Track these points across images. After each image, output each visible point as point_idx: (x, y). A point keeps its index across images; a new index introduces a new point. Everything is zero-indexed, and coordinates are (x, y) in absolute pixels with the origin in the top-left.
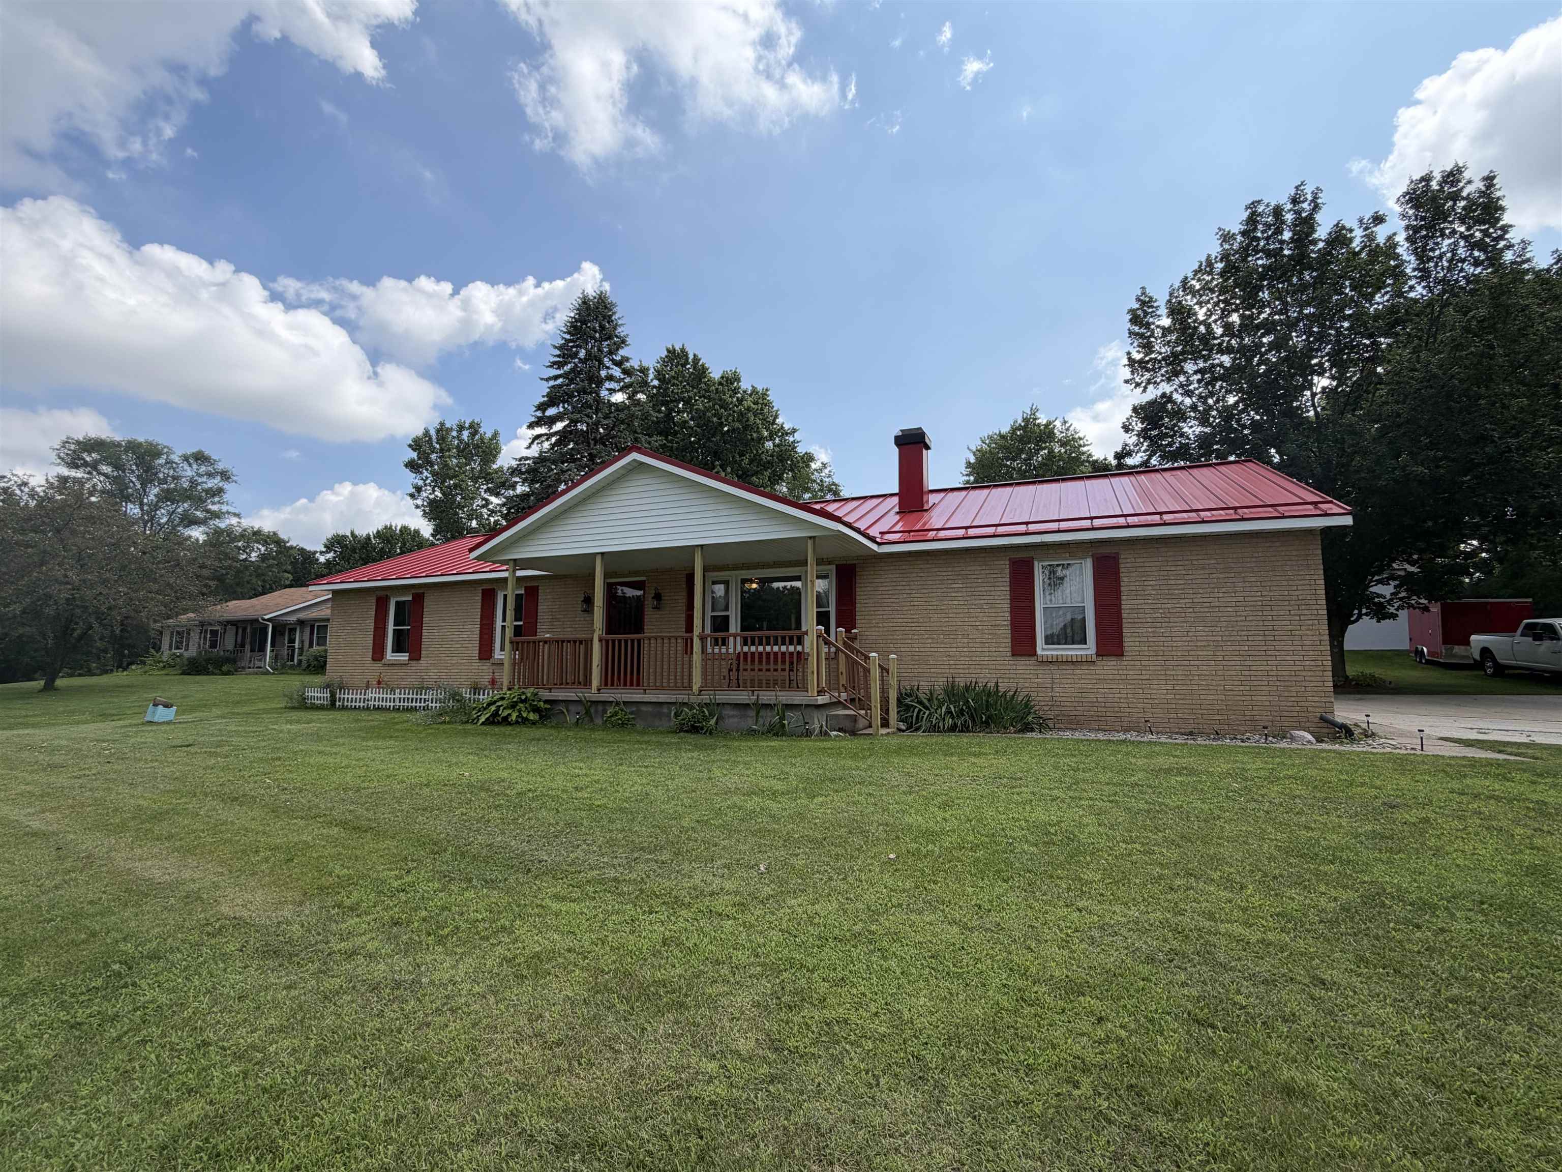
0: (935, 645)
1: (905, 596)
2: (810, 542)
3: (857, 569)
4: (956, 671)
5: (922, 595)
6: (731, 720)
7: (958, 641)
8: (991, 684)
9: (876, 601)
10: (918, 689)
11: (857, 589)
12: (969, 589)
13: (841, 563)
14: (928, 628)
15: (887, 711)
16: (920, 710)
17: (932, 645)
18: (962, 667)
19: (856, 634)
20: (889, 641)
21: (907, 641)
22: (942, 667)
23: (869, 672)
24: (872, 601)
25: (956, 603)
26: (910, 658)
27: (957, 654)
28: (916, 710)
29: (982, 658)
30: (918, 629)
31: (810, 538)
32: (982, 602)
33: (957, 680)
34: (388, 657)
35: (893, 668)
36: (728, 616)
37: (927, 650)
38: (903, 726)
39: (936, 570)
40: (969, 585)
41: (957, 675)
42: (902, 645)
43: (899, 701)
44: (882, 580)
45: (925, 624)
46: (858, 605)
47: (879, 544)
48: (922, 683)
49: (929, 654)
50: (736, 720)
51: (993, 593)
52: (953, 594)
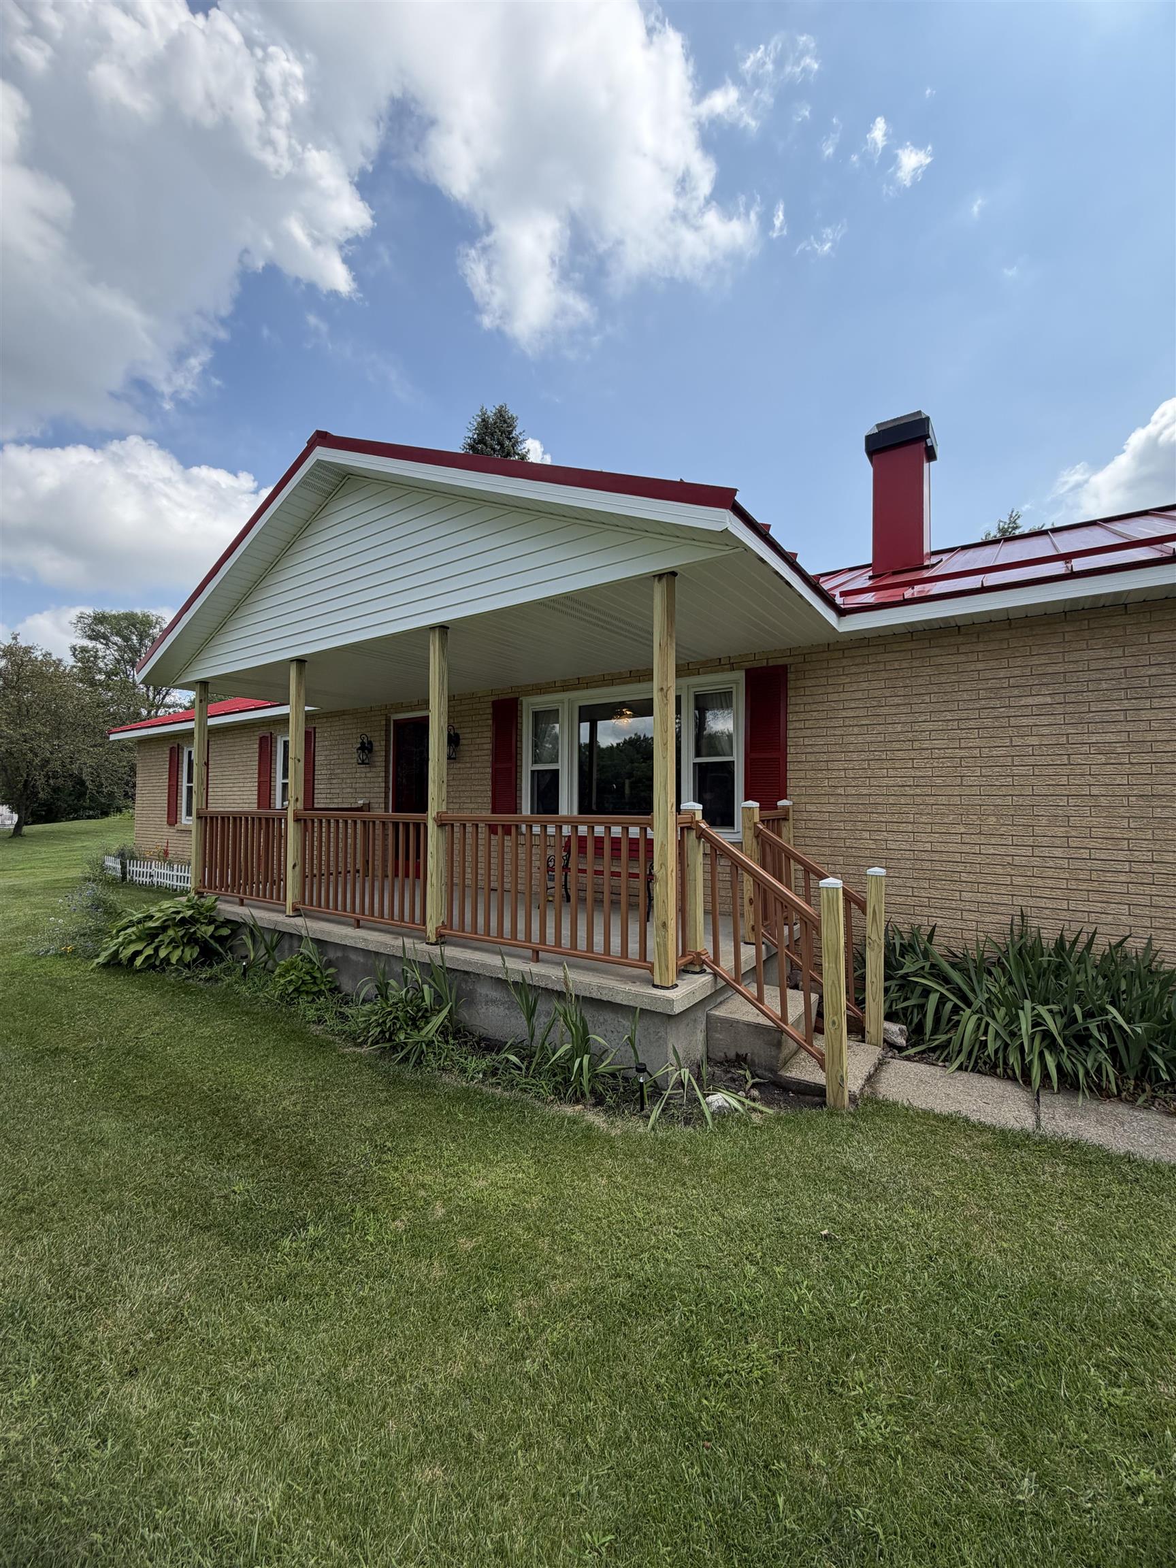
0: (975, 839)
1: (899, 728)
2: (659, 592)
3: (791, 676)
4: (1031, 902)
5: (940, 725)
6: (492, 1009)
7: (1038, 831)
8: (1135, 945)
9: (832, 740)
10: (931, 937)
11: (790, 717)
12: (1069, 709)
13: (756, 664)
14: (956, 800)
15: (861, 1003)
16: (943, 1000)
17: (967, 839)
18: (1047, 893)
19: (786, 808)
20: (860, 826)
21: (903, 827)
22: (993, 889)
23: (818, 929)
24: (820, 741)
25: (1034, 741)
26: (908, 864)
27: (1036, 862)
28: (933, 999)
29: (1109, 877)
30: (931, 800)
31: (660, 576)
32: (1113, 738)
33: (1034, 923)
34: (184, 822)
35: (874, 899)
36: (555, 773)
37: (952, 848)
38: (895, 1030)
39: (980, 666)
40: (1071, 698)
41: (1034, 912)
42: (890, 836)
43: (890, 966)
44: (843, 696)
45: (948, 791)
46: (791, 750)
47: (842, 612)
48: (940, 922)
49: (957, 857)
50: (501, 1011)
51: (1145, 715)
52: (1025, 721)
